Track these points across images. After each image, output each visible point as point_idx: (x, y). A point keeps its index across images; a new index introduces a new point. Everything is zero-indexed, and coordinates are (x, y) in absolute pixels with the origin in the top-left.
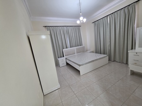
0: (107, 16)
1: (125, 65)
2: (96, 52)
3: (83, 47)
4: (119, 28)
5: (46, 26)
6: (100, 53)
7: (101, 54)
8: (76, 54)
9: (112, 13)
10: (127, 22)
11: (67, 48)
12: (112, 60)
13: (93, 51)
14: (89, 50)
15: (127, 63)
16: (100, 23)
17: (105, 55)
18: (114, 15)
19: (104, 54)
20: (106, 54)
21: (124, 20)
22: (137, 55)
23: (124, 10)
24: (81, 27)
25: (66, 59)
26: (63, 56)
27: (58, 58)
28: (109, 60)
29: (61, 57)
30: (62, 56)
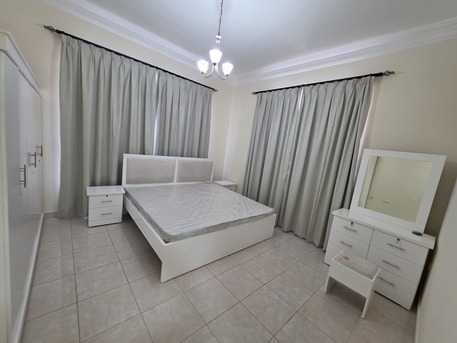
0: (299, 87)
1: (316, 252)
2: (246, 193)
3: (205, 163)
4: (321, 132)
5: (59, 32)
6: (256, 197)
7: (257, 201)
8: (175, 183)
9: (314, 84)
10: (344, 122)
11: (143, 153)
12: (286, 229)
13: (236, 186)
14: (226, 179)
15: (322, 246)
16: (275, 101)
17: (269, 210)
18: (318, 90)
19: (266, 204)
20: (272, 206)
21: (338, 115)
22: (351, 227)
23: (345, 88)
24: (214, 94)
25: (127, 194)
26: (119, 183)
27: (93, 184)
28: (277, 225)
29: (108, 183)
30: (114, 178)
